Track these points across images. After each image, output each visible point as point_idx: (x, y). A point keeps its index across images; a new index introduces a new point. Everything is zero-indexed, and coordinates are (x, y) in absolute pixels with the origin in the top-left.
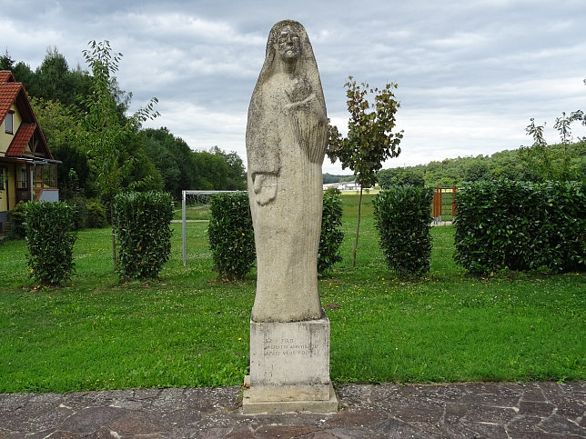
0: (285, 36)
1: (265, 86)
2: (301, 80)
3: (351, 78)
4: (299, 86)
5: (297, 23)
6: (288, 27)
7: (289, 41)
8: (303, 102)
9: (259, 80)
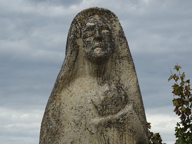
0: (92, 28)
1: (64, 94)
2: (113, 86)
3: (177, 68)
4: (110, 95)
5: (108, 12)
6: (97, 17)
7: (97, 35)
8: (117, 116)
9: (56, 86)
